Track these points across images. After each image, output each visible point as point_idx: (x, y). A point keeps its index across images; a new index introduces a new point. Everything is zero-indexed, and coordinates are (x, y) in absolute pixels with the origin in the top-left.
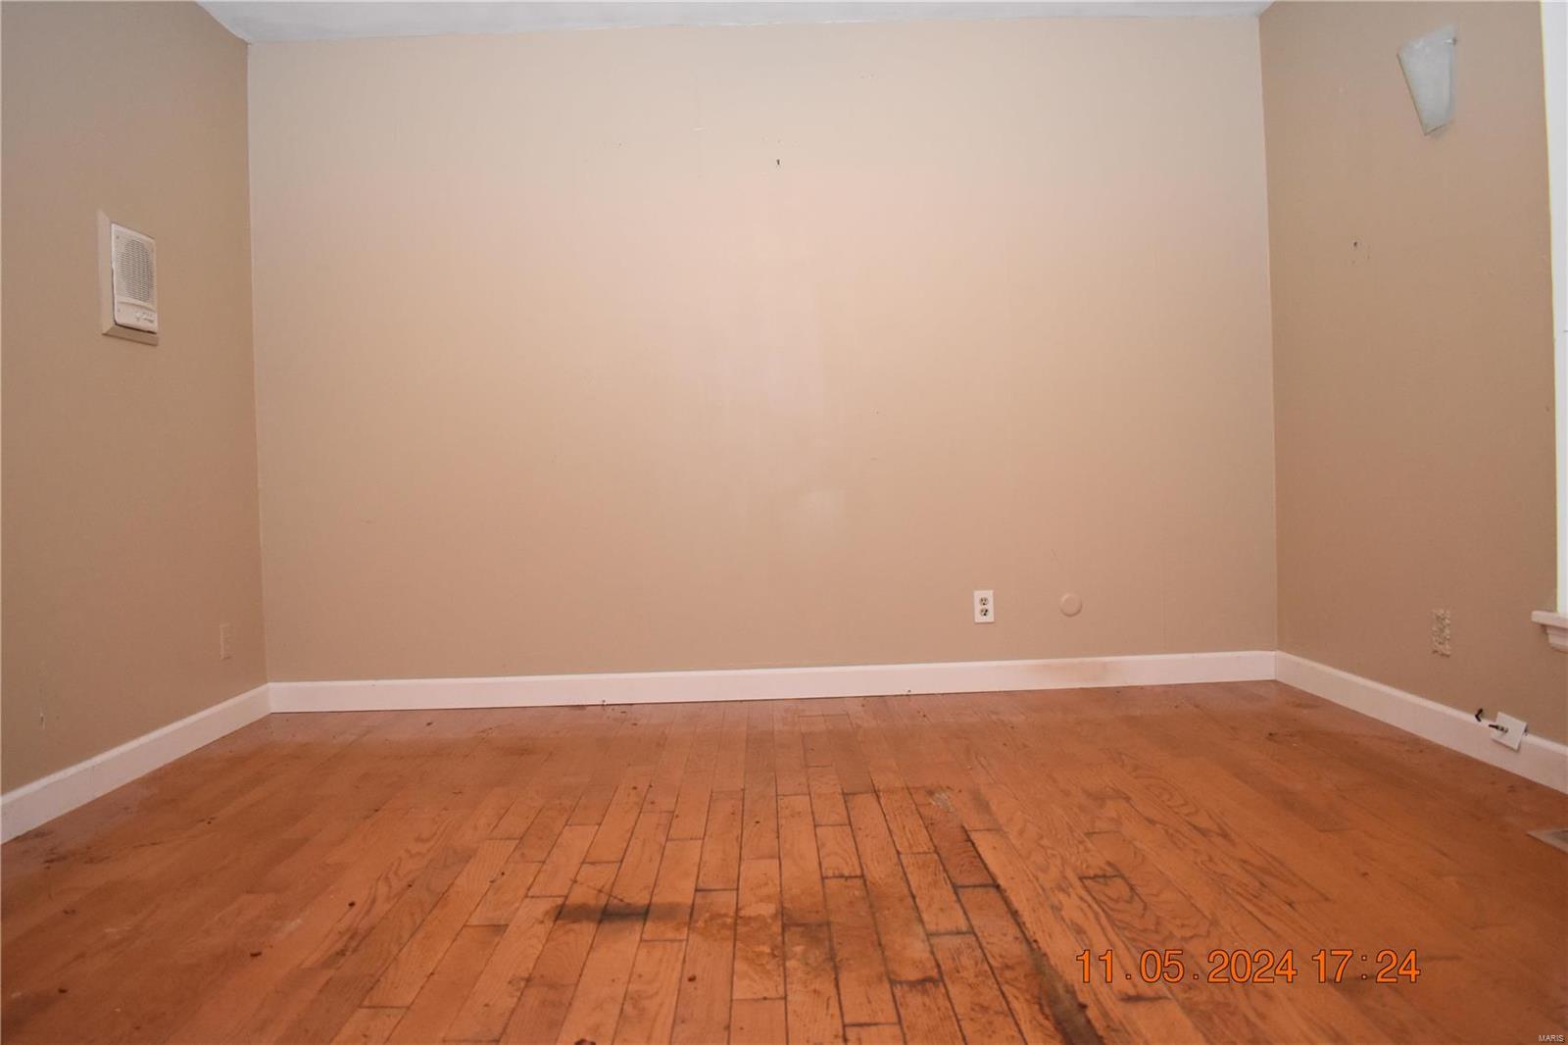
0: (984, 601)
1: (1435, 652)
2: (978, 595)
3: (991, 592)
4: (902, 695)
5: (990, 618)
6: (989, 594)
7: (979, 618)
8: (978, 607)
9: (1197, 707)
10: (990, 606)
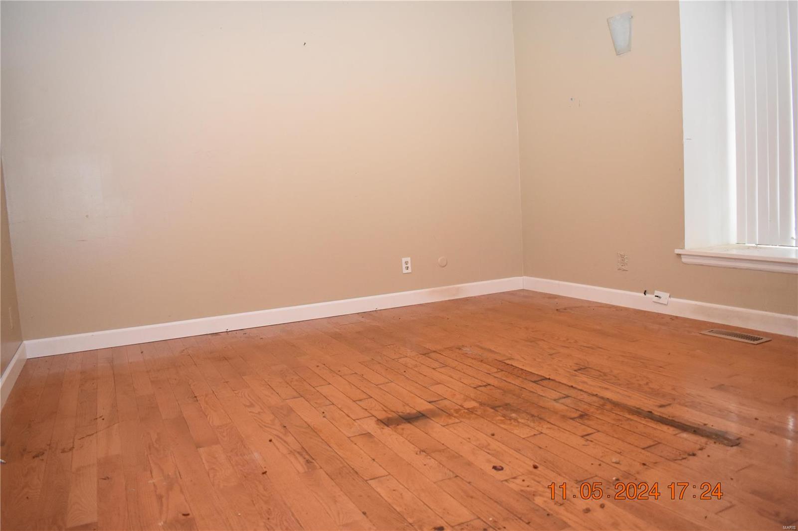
0: (406, 263)
1: (620, 269)
2: (404, 260)
3: (409, 258)
4: (373, 311)
5: (409, 271)
6: (409, 259)
7: (405, 271)
8: (404, 266)
9: (510, 302)
10: (409, 265)
